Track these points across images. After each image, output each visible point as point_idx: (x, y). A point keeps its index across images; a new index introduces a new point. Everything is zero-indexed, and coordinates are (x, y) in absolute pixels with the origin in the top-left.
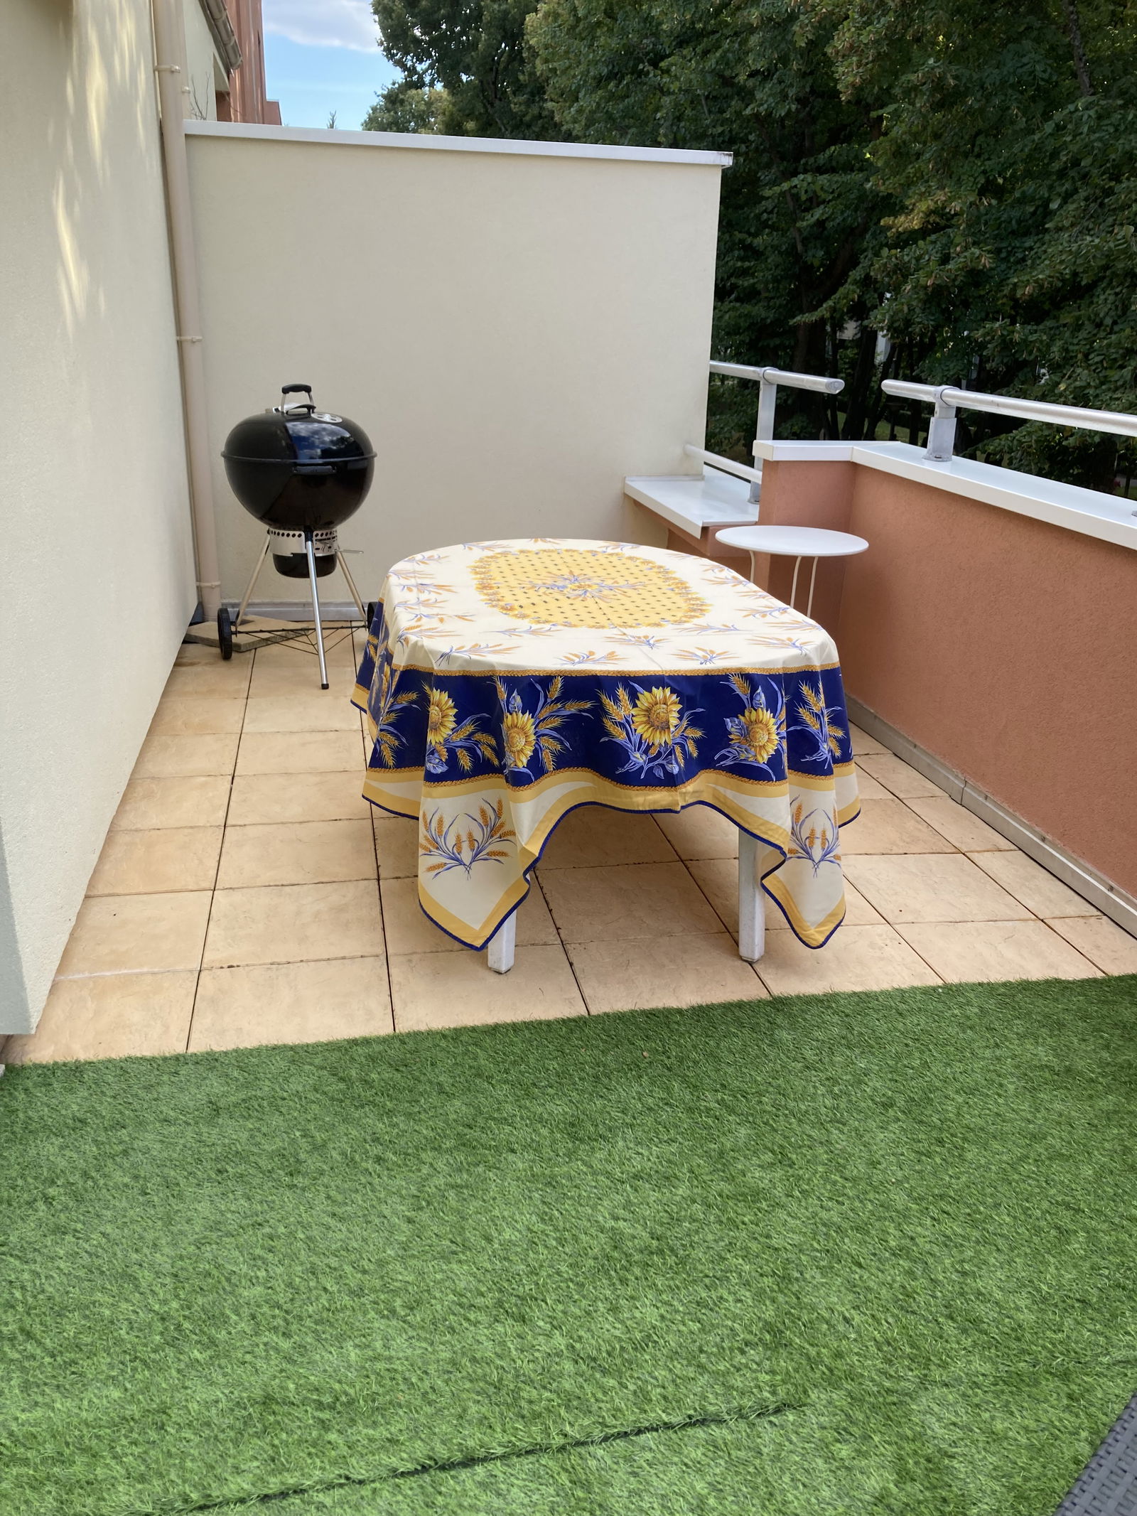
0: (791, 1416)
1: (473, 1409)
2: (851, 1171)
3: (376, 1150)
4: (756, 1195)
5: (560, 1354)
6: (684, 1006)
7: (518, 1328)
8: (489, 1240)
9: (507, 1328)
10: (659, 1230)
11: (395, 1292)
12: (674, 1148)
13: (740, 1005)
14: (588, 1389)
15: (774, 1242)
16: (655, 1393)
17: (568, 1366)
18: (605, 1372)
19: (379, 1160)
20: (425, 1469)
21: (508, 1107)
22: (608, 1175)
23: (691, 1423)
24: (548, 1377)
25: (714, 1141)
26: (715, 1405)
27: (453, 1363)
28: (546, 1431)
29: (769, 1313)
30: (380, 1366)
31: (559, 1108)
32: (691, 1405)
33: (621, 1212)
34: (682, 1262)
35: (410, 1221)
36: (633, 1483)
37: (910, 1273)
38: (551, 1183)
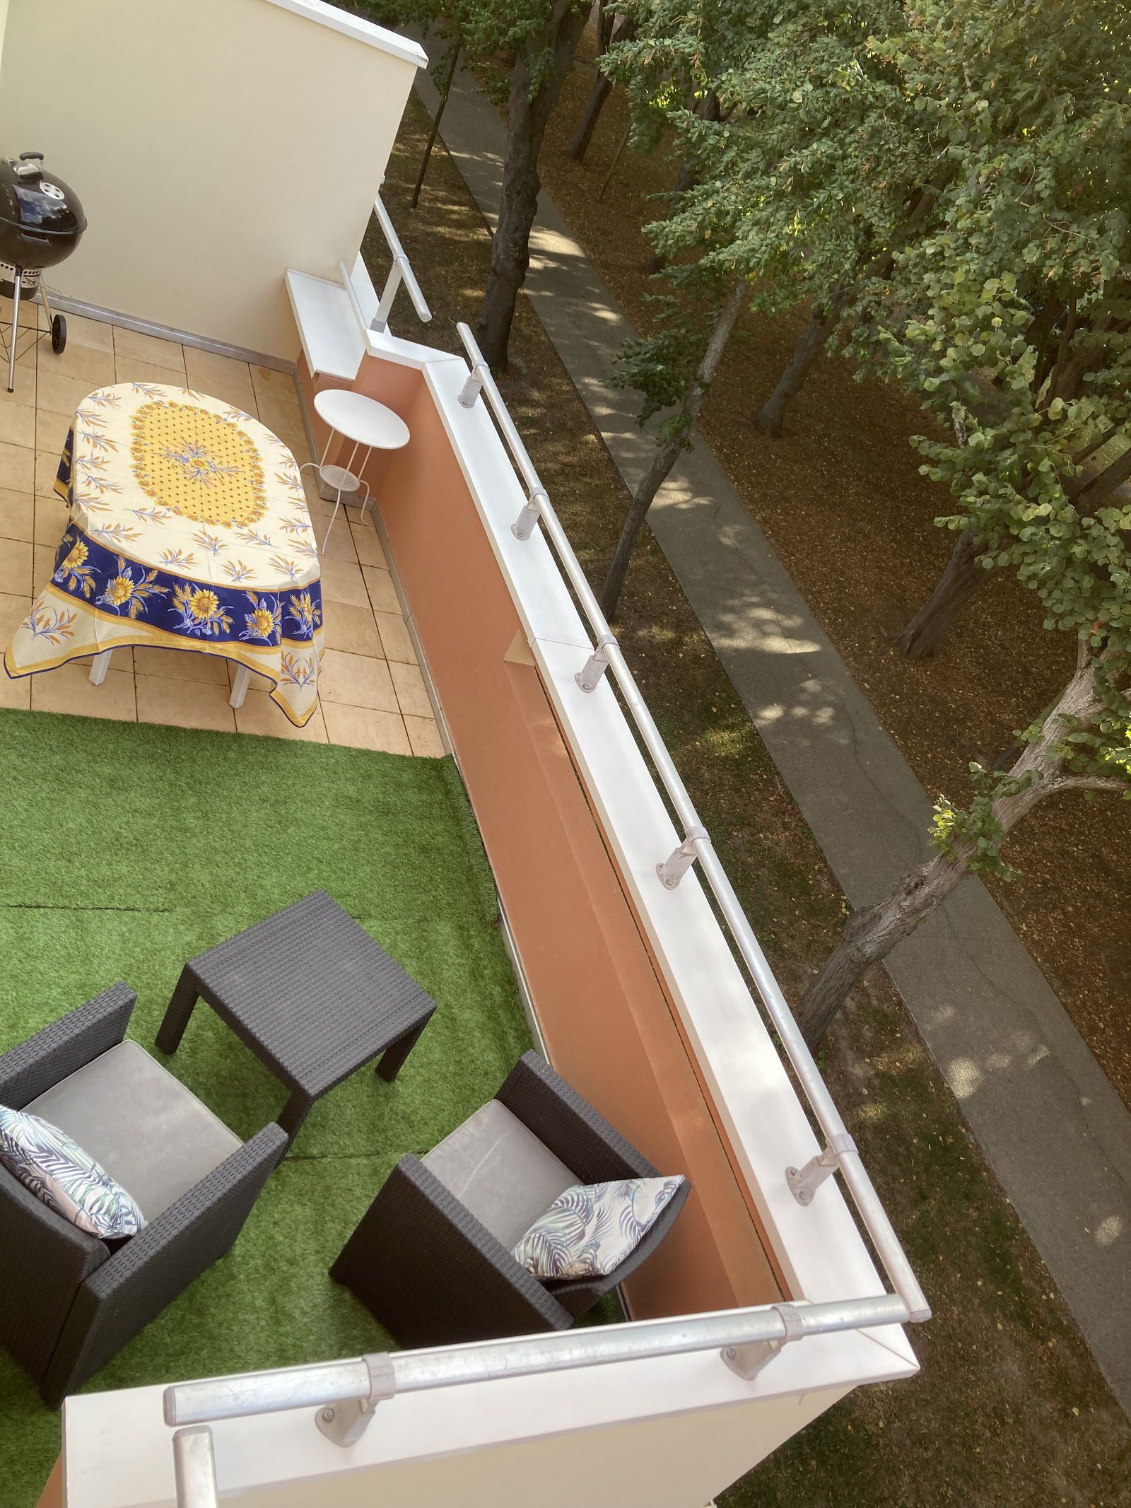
0: (167, 914)
1: (43, 890)
2: (234, 827)
3: (14, 773)
4: (187, 830)
5: (82, 877)
6: (188, 727)
7: (67, 864)
8: (62, 826)
9: (63, 863)
10: (139, 837)
11: (16, 840)
12: (157, 801)
13: (217, 733)
14: (91, 891)
15: (187, 851)
16: (117, 897)
17: (85, 882)
18: (99, 886)
19: (15, 779)
20: (20, 906)
21: (83, 765)
22: (123, 808)
23: (128, 909)
24: (75, 884)
25: (177, 801)
26: (139, 905)
27: (37, 872)
28: (70, 902)
29: (173, 877)
30: (6, 868)
31: (107, 770)
32: (130, 904)
33: (123, 825)
34: (144, 851)
35: (26, 810)
36: (99, 924)
37: (238, 873)
38: (95, 806)
